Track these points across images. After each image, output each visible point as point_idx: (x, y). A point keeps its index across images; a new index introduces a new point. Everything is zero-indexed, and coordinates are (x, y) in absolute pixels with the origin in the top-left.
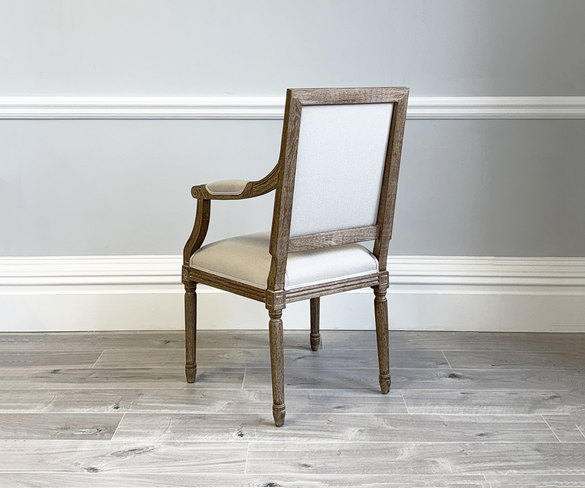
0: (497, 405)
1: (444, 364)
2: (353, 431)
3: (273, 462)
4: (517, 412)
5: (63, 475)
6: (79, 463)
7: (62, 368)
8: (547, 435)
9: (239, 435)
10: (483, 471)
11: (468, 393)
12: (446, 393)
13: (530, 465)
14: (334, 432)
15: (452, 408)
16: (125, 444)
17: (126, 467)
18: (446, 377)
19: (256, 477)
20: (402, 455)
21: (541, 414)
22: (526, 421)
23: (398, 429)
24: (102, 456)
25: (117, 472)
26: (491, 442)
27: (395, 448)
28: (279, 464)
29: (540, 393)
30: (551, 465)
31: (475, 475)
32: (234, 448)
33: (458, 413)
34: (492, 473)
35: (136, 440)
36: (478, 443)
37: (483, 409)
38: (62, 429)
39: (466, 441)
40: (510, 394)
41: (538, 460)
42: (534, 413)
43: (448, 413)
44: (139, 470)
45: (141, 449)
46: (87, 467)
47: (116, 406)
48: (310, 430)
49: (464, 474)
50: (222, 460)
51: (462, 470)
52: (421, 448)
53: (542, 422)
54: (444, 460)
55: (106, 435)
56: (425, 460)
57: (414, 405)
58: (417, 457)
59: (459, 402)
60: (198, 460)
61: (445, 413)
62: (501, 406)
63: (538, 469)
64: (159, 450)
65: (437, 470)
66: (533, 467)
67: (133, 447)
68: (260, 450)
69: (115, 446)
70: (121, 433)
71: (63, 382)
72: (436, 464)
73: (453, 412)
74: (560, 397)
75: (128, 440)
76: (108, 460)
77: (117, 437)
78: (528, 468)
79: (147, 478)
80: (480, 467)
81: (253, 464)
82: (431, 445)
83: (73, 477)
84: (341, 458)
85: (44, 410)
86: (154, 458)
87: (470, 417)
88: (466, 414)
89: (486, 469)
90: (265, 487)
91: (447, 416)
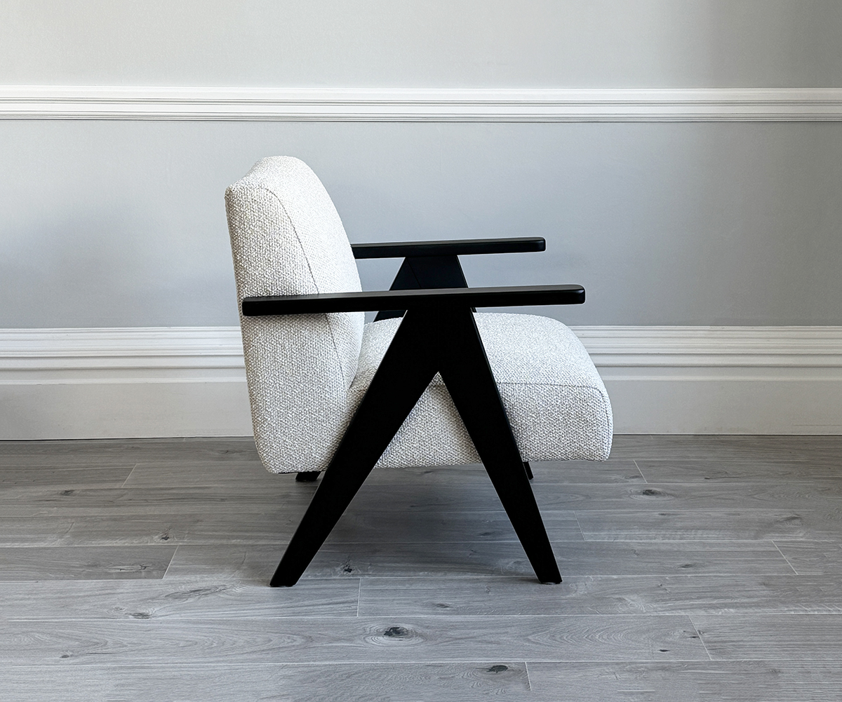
0: (710, 530)
1: (636, 477)
2: (506, 563)
3: (395, 602)
4: (739, 538)
5: (101, 623)
6: (121, 607)
7: (78, 488)
8: (782, 565)
9: (346, 570)
10: (688, 610)
11: (669, 515)
12: (638, 514)
13: (754, 603)
14: (479, 564)
15: (647, 532)
16: (184, 583)
17: (188, 611)
18: (639, 494)
19: (373, 621)
20: (576, 591)
21: (772, 539)
22: (752, 549)
23: (570, 560)
24: (153, 599)
25: (176, 617)
26: (700, 575)
28: (405, 604)
29: (772, 514)
30: (783, 603)
31: (677, 614)
32: (340, 586)
33: (655, 539)
34: (702, 613)
35: (198, 579)
36: (682, 576)
37: (690, 534)
38: (89, 566)
39: (666, 573)
40: (730, 514)
41: (764, 596)
42: (763, 538)
43: (641, 539)
44: (208, 615)
45: (208, 590)
46: (132, 613)
47: (164, 536)
49: (661, 614)
50: (323, 601)
51: (660, 609)
52: (602, 583)
53: (773, 549)
54: (635, 597)
55: (154, 573)
56: (607, 597)
57: (594, 530)
58: (597, 593)
59: (656, 525)
60: (290, 601)
61: (636, 539)
62: (716, 529)
63: (764, 606)
64: (234, 590)
65: (625, 609)
66: (757, 605)
67: (196, 587)
68: (377, 588)
69: (170, 586)
70: (175, 571)
71: (81, 507)
72: (623, 601)
73: (648, 538)
74: (801, 518)
75: (187, 578)
76: (161, 603)
77: (171, 575)
78: (750, 606)
79: (220, 624)
80: (685, 605)
81: (368, 605)
82: (616, 579)
83: (114, 624)
84: (490, 596)
85: (58, 543)
86: (228, 599)
87: (671, 544)
88: (667, 541)
89: (692, 608)
90: (387, 632)
91: (639, 543)
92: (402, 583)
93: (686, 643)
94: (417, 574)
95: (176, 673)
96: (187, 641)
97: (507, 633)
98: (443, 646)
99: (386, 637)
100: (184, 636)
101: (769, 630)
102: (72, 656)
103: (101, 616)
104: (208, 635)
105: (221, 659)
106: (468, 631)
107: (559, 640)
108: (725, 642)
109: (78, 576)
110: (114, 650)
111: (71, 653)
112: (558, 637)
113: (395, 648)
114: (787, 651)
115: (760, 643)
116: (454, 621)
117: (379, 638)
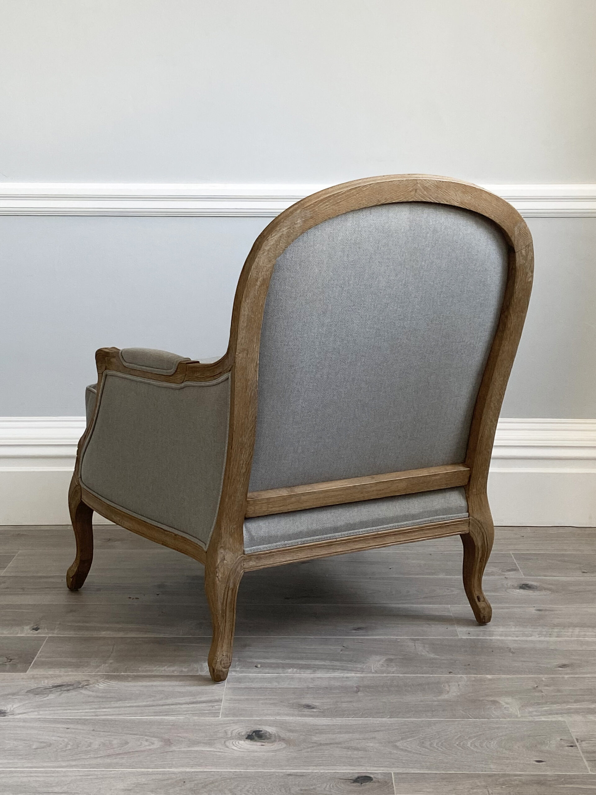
0: (588, 627)
1: (513, 570)
2: (379, 661)
3: (260, 702)
10: (565, 715)
11: (546, 610)
12: (515, 610)
14: (351, 661)
15: (523, 629)
16: (47, 678)
17: (47, 709)
18: (515, 588)
19: (235, 723)
20: (448, 692)
23: (443, 658)
24: (13, 694)
25: (34, 715)
26: (577, 676)
27: (438, 683)
28: (270, 704)
31: (554, 719)
33: (531, 636)
34: (578, 718)
35: (62, 674)
36: (559, 677)
37: (568, 632)
39: (541, 673)
43: (517, 637)
44: (67, 713)
45: (70, 685)
47: (35, 627)
48: (316, 659)
49: (537, 719)
50: (188, 699)
51: (535, 713)
52: (476, 683)
54: (509, 700)
55: (19, 666)
56: (481, 699)
58: (470, 695)
59: (533, 621)
60: (153, 698)
61: (513, 637)
64: (97, 686)
65: (499, 713)
67: (58, 681)
68: (241, 686)
69: (33, 681)
70: (41, 664)
72: (497, 705)
73: (524, 635)
75: (51, 672)
76: (21, 700)
77: (36, 668)
79: (78, 723)
80: (562, 709)
81: (232, 705)
82: (490, 680)
84: (359, 697)
86: (89, 696)
87: (548, 642)
88: (542, 638)
89: (569, 712)
90: (249, 736)
91: (515, 640)
92: (270, 680)
93: (564, 753)
94: (286, 671)
95: (25, 780)
96: (41, 742)
97: (374, 738)
98: (306, 752)
99: (248, 742)
100: (39, 737)
104: (63, 735)
105: (74, 763)
106: (334, 736)
107: (429, 747)
112: (427, 744)
113: (255, 755)
116: (319, 724)
117: (240, 742)
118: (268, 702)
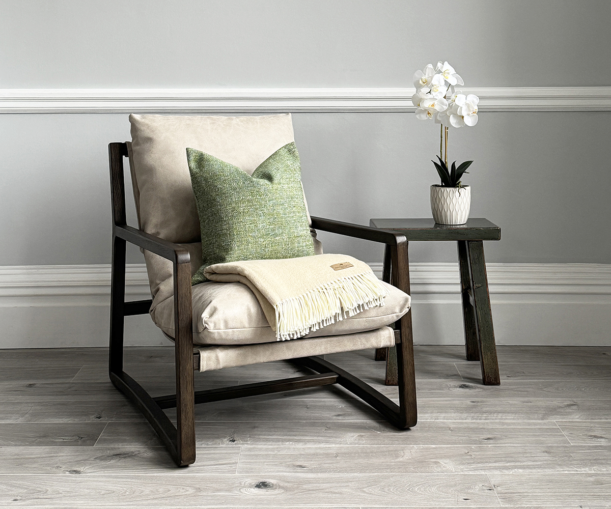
0: (508, 413)
1: (456, 375)
2: (353, 436)
3: (266, 463)
4: (530, 419)
5: (44, 477)
6: (61, 466)
7: (37, 382)
8: (561, 439)
9: (230, 441)
10: (487, 470)
11: (479, 402)
12: (455, 402)
13: (537, 465)
14: (332, 437)
15: (460, 415)
16: (109, 449)
17: (110, 469)
18: (456, 387)
19: (247, 477)
20: (403, 456)
21: (555, 420)
22: (539, 427)
23: (400, 434)
24: (85, 460)
25: (101, 473)
26: (498, 445)
27: (396, 450)
28: (272, 465)
29: (556, 402)
30: (560, 465)
31: (478, 473)
32: (225, 452)
33: (466, 419)
34: (497, 472)
35: (120, 446)
36: (484, 446)
37: (494, 416)
38: (41, 437)
39: (472, 444)
40: (524, 402)
41: (546, 461)
42: (548, 419)
43: (455, 420)
44: (125, 472)
45: (126, 454)
46: (70, 470)
47: (98, 416)
48: (306, 435)
49: (466, 473)
50: (213, 462)
51: (465, 469)
52: (423, 450)
53: (554, 427)
54: (447, 461)
55: (88, 442)
56: (426, 460)
58: (418, 458)
59: (468, 409)
61: (452, 420)
62: (512, 413)
63: (545, 468)
64: (145, 454)
65: (439, 469)
66: (539, 467)
67: (118, 453)
68: (252, 453)
69: (99, 451)
70: (104, 441)
71: (39, 395)
72: (438, 464)
73: (461, 419)
74: (577, 405)
75: (112, 446)
76: (91, 464)
77: (101, 443)
78: (534, 467)
79: (133, 478)
80: (484, 467)
81: (245, 466)
82: (434, 448)
83: (54, 478)
84: (338, 460)
85: (20, 420)
86: (140, 461)
87: (478, 423)
88: (475, 421)
89: (490, 469)
90: (257, 485)
91: (454, 422)
92: (272, 450)
93: (484, 494)
94: (284, 443)
96: (107, 490)
97: (348, 486)
98: (298, 495)
99: (257, 489)
100: (105, 487)
101: (548, 485)
102: (20, 500)
103: (45, 472)
104: (123, 486)
105: (131, 503)
106: (318, 485)
107: (388, 491)
108: (514, 493)
109: (31, 444)
110: (53, 496)
111: (20, 498)
112: (386, 489)
113: (262, 497)
114: (560, 499)
115: (540, 494)
116: (308, 477)
117: (251, 489)
118: (271, 463)
